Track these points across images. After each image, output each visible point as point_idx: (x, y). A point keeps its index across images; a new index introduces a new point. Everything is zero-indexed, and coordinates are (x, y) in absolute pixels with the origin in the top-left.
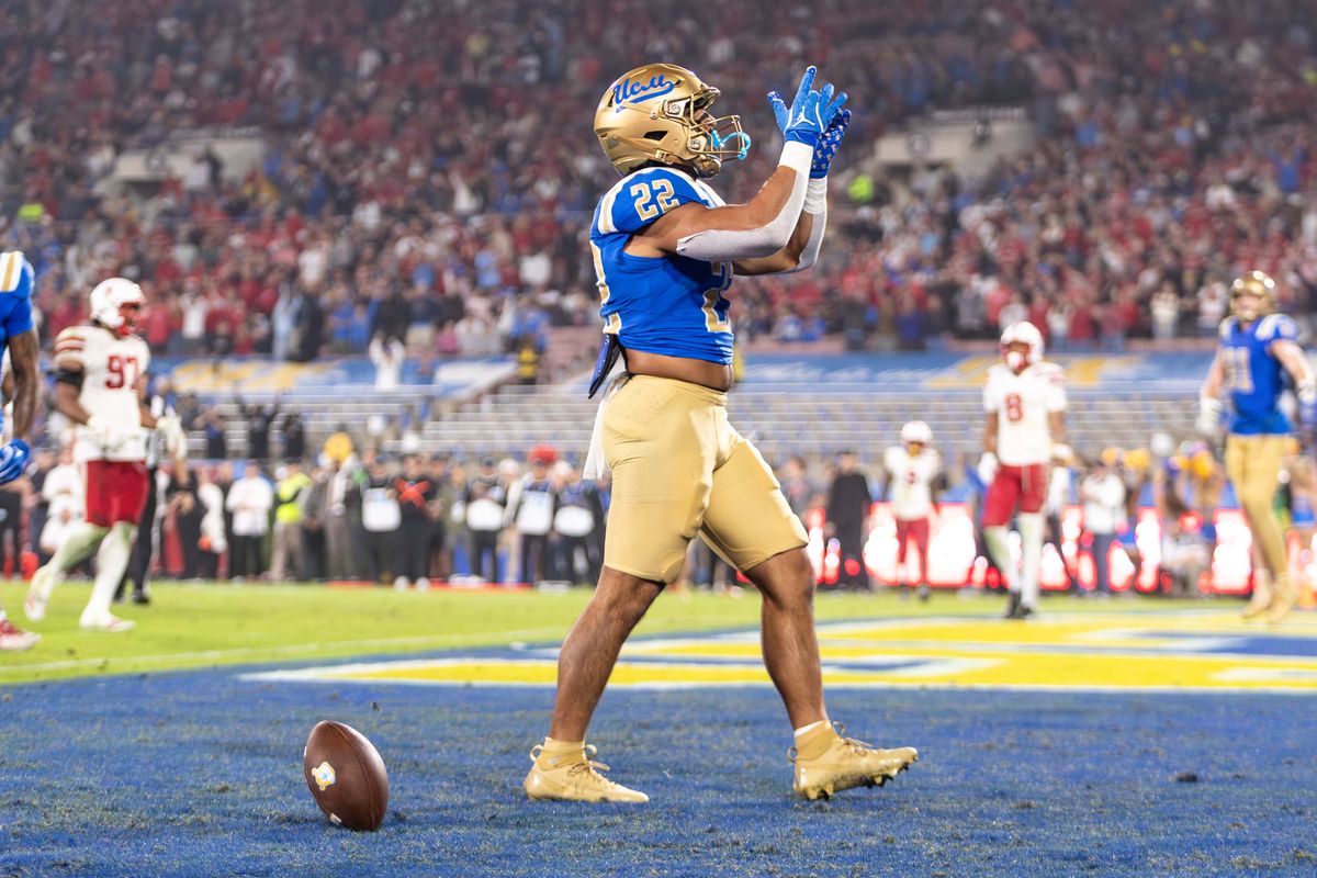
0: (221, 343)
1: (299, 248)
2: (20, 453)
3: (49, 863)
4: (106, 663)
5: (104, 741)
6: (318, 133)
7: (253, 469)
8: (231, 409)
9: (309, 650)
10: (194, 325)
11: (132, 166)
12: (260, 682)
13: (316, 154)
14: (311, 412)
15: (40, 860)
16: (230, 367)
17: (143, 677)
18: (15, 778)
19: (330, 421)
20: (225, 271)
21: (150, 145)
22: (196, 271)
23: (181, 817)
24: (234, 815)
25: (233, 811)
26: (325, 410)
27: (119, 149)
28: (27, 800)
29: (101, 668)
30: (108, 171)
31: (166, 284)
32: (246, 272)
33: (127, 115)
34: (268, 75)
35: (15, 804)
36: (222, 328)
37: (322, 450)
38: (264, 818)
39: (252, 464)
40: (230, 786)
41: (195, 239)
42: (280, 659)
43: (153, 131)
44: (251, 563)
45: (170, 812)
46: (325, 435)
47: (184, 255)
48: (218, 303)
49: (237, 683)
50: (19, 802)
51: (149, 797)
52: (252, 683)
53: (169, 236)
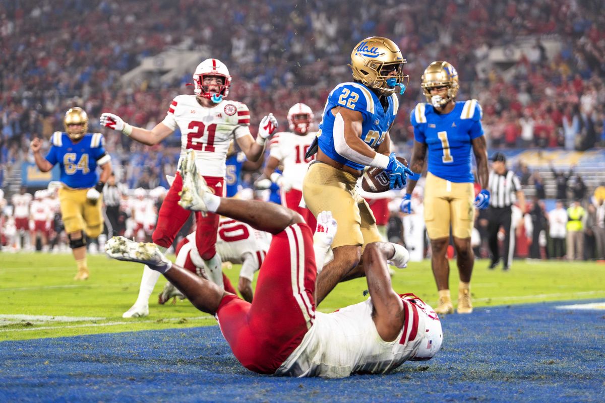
0: (542, 141)
1: (580, 94)
2: (486, 196)
3: (467, 398)
4: (490, 300)
5: (491, 338)
6: (589, 36)
7: (560, 204)
8: (548, 175)
9: (590, 294)
10: (528, 132)
11: (497, 55)
12: (566, 310)
13: (589, 47)
14: (587, 175)
15: (463, 396)
16: (546, 154)
17: (508, 307)
18: (449, 356)
19: (597, 181)
20: (544, 106)
21: (506, 44)
22: (530, 106)
23: (531, 376)
24: (557, 375)
25: (557, 373)
26: (594, 175)
27: (491, 46)
28: (455, 367)
29: (488, 303)
30: (485, 57)
31: (514, 112)
32: (554, 107)
33: (493, 28)
34: (564, 9)
35: (449, 369)
36: (543, 134)
37: (593, 194)
38: (572, 377)
39: (559, 202)
40: (554, 361)
41: (529, 90)
42: (575, 298)
43: (507, 38)
44: (558, 251)
45: (525, 373)
46: (595, 188)
47: (523, 98)
48: (540, 122)
49: (554, 309)
50: (451, 368)
51: (515, 366)
52: (562, 310)
53: (516, 89)
